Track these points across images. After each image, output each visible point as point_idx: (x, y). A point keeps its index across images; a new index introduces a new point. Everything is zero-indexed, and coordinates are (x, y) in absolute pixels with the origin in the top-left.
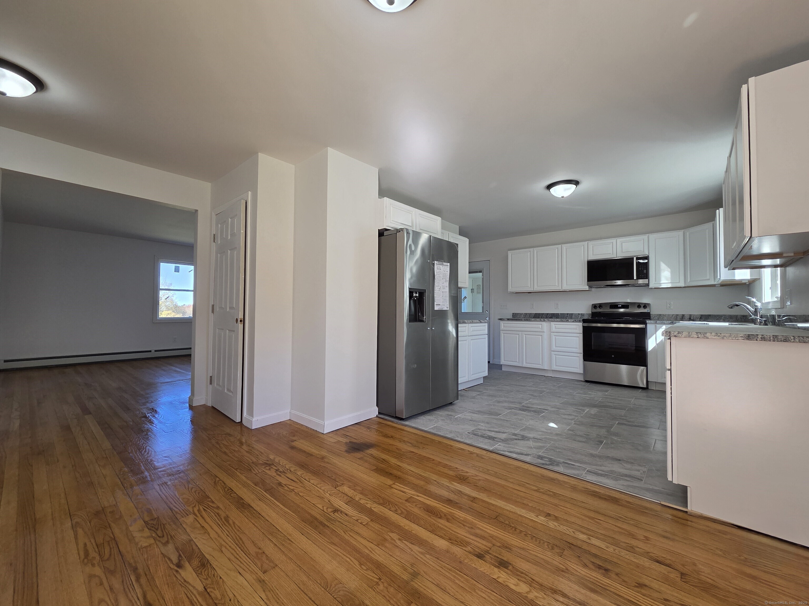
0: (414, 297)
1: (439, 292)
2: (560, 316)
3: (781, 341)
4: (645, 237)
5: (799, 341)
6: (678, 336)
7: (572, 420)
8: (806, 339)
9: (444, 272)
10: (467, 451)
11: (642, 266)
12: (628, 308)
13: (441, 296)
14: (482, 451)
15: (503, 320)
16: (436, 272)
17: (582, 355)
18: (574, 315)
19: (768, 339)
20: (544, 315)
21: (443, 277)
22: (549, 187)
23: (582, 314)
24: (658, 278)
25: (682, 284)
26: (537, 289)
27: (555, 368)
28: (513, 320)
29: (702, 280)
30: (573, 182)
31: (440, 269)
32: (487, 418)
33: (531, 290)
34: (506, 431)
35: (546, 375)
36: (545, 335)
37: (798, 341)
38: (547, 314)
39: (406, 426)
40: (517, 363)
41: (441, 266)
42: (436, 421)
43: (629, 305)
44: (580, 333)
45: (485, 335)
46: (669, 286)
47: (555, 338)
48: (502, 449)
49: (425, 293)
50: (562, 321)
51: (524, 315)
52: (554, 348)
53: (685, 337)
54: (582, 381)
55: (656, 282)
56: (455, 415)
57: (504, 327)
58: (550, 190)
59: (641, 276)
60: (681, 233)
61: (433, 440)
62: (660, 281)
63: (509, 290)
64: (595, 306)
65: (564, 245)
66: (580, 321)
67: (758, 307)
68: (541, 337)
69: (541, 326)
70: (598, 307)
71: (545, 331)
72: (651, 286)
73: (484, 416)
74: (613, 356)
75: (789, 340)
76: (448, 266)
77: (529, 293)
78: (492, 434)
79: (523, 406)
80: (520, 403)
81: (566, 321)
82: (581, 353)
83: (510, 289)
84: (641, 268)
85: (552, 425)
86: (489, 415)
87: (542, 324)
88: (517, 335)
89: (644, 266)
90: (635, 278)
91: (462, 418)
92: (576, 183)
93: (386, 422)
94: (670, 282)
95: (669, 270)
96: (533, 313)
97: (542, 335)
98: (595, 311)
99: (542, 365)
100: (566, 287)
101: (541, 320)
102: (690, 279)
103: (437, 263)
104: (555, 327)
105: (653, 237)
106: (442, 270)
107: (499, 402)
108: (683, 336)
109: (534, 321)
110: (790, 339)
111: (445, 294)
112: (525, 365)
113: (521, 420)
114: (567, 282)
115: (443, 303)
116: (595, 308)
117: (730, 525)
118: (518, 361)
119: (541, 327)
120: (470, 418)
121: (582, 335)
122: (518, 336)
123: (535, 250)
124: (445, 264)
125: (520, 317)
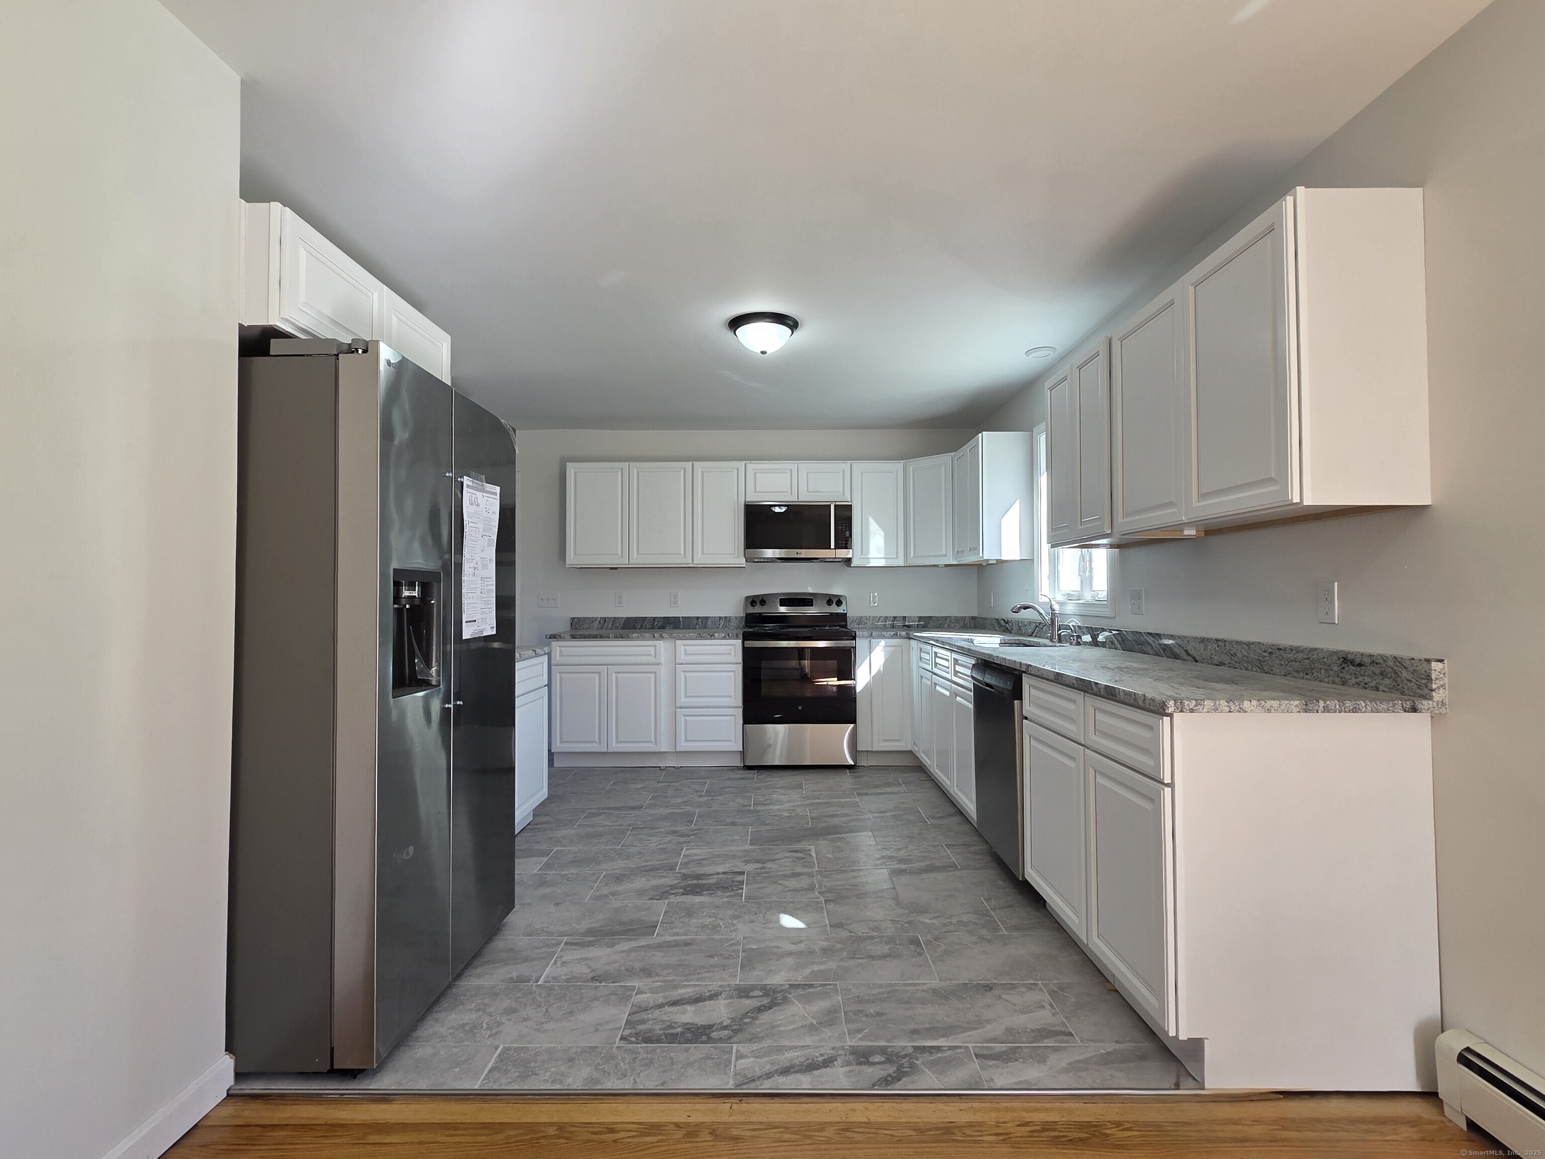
0: (403, 601)
1: (474, 578)
2: (682, 623)
3: (1349, 711)
4: (846, 465)
5: (1372, 710)
6: (1196, 710)
7: (811, 888)
8: (1380, 706)
9: (485, 514)
10: (672, 1127)
11: (842, 523)
12: (812, 606)
13: (478, 592)
14: (712, 1104)
15: (561, 637)
16: (468, 513)
17: (741, 711)
18: (710, 621)
19: (1333, 708)
20: (646, 622)
21: (484, 530)
22: (736, 323)
23: (726, 617)
24: (865, 549)
25: (900, 562)
26: (637, 559)
27: (683, 746)
28: (585, 638)
29: (935, 556)
30: (790, 320)
31: (478, 505)
32: (631, 950)
33: (623, 562)
34: (715, 986)
35: (662, 765)
36: (664, 672)
37: (1370, 709)
38: (654, 619)
39: (385, 1098)
40: (595, 745)
41: (479, 494)
42: (489, 1028)
43: (812, 599)
44: (737, 664)
45: (542, 687)
46: (882, 563)
47: (686, 676)
48: (758, 1073)
49: (435, 584)
50: (700, 637)
51: (600, 622)
52: (682, 700)
53: (1208, 712)
54: (738, 768)
55: (862, 556)
56: (535, 975)
57: (561, 655)
58: (737, 332)
59: (840, 542)
60: (898, 466)
61: (532, 1127)
62: (868, 554)
63: (568, 562)
64: (753, 601)
65: (699, 463)
66: (737, 637)
67: (1056, 612)
68: (652, 676)
69: (652, 649)
70: (758, 603)
71: (662, 662)
72: (854, 563)
73: (618, 948)
74: (800, 708)
75: (1360, 709)
76: (495, 494)
77: (612, 568)
78: (688, 1015)
79: (685, 877)
80: (672, 868)
81: (709, 636)
82: (737, 707)
83: (572, 558)
84: (842, 526)
85: (788, 921)
86: (630, 940)
87: (655, 646)
88: (594, 674)
89: (846, 523)
90: (833, 546)
91: (564, 977)
92: (792, 324)
93: (288, 1115)
94: (882, 556)
95: (882, 533)
96: (622, 618)
97: (655, 672)
98: (752, 610)
99: (656, 744)
100: (700, 559)
101: (654, 637)
102: (915, 552)
103: (470, 484)
104: (686, 650)
105: (860, 467)
106: (481, 507)
107: (619, 879)
108: (1205, 710)
109: (638, 639)
110: (1361, 707)
111: (487, 585)
112: (615, 747)
113: (715, 928)
114: (703, 544)
115: (482, 613)
116: (753, 606)
117: (1271, 1096)
118: (597, 740)
119: (653, 654)
120: (583, 969)
121: (740, 667)
122: (597, 676)
123: (635, 467)
124: (489, 487)
125: (589, 628)
